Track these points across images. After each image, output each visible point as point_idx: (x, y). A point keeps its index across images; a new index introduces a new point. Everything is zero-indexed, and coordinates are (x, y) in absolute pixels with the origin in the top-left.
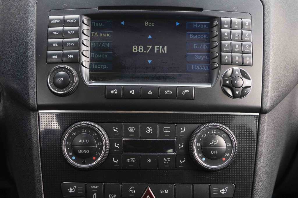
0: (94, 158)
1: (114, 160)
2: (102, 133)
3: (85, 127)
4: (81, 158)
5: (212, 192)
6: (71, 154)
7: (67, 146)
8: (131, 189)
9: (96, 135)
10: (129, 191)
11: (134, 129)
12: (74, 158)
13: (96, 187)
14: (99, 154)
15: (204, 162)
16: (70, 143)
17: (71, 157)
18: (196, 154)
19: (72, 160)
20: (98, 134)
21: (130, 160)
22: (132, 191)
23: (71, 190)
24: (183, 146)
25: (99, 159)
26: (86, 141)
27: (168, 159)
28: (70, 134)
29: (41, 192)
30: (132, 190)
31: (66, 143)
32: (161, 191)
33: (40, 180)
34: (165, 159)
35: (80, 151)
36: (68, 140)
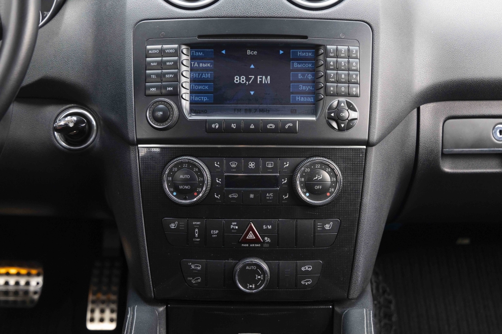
0: (195, 194)
1: (216, 196)
2: (204, 169)
3: (185, 163)
4: (182, 194)
5: (316, 228)
6: (172, 190)
7: (168, 182)
8: (234, 225)
9: (197, 170)
10: (231, 227)
11: (236, 164)
12: (175, 194)
13: (198, 223)
14: (200, 189)
15: (308, 197)
16: (170, 178)
17: (172, 193)
18: (299, 189)
19: (173, 196)
20: (199, 169)
21: (232, 196)
22: (234, 227)
23: (173, 226)
24: (286, 181)
25: (201, 195)
26: (187, 176)
27: (271, 194)
28: (171, 170)
29: (142, 227)
30: (234, 226)
31: (167, 178)
32: (264, 227)
33: (141, 216)
34: (268, 195)
35: (181, 187)
36: (169, 175)
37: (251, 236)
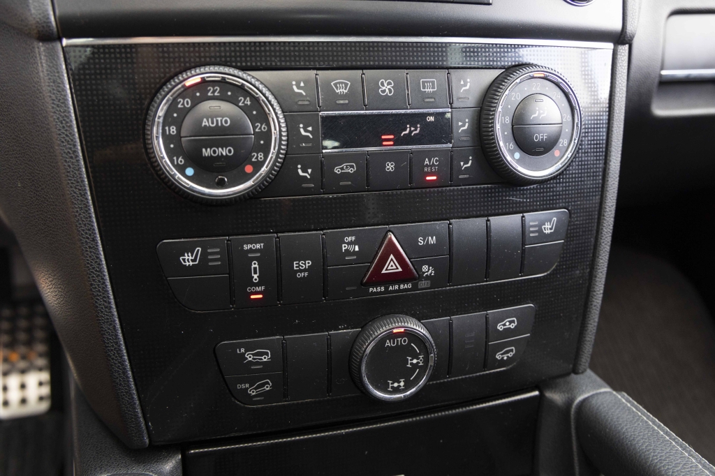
0: (249, 169)
1: (300, 171)
2: (267, 98)
3: (214, 83)
4: (209, 170)
6: (181, 161)
7: (167, 139)
8: (349, 243)
9: (249, 103)
10: (344, 248)
11: (346, 85)
12: (190, 172)
13: (258, 246)
14: (261, 156)
15: (518, 161)
16: (173, 130)
17: (181, 170)
18: (501, 144)
19: (185, 180)
20: (255, 100)
21: (342, 169)
22: (351, 248)
23: (188, 260)
25: (264, 169)
26: (221, 121)
27: (434, 160)
28: (172, 107)
29: (101, 271)
30: (350, 245)
31: (164, 130)
32: (421, 242)
33: (94, 240)
34: (427, 162)
35: (207, 152)
36: (168, 120)
37: (392, 266)
